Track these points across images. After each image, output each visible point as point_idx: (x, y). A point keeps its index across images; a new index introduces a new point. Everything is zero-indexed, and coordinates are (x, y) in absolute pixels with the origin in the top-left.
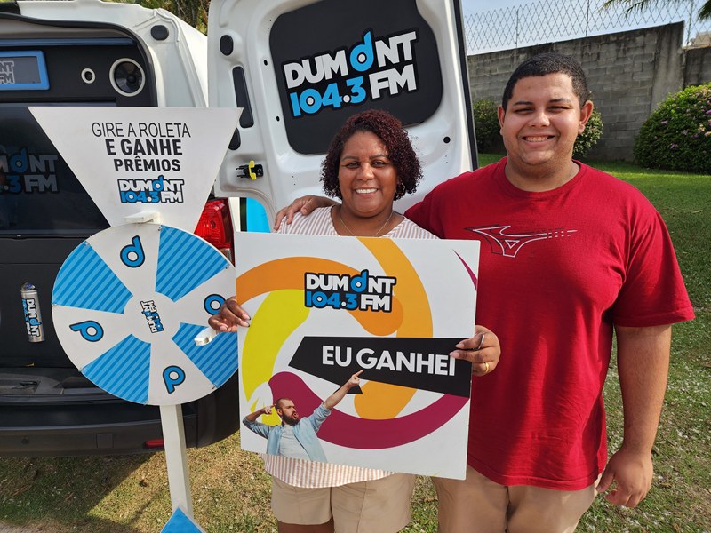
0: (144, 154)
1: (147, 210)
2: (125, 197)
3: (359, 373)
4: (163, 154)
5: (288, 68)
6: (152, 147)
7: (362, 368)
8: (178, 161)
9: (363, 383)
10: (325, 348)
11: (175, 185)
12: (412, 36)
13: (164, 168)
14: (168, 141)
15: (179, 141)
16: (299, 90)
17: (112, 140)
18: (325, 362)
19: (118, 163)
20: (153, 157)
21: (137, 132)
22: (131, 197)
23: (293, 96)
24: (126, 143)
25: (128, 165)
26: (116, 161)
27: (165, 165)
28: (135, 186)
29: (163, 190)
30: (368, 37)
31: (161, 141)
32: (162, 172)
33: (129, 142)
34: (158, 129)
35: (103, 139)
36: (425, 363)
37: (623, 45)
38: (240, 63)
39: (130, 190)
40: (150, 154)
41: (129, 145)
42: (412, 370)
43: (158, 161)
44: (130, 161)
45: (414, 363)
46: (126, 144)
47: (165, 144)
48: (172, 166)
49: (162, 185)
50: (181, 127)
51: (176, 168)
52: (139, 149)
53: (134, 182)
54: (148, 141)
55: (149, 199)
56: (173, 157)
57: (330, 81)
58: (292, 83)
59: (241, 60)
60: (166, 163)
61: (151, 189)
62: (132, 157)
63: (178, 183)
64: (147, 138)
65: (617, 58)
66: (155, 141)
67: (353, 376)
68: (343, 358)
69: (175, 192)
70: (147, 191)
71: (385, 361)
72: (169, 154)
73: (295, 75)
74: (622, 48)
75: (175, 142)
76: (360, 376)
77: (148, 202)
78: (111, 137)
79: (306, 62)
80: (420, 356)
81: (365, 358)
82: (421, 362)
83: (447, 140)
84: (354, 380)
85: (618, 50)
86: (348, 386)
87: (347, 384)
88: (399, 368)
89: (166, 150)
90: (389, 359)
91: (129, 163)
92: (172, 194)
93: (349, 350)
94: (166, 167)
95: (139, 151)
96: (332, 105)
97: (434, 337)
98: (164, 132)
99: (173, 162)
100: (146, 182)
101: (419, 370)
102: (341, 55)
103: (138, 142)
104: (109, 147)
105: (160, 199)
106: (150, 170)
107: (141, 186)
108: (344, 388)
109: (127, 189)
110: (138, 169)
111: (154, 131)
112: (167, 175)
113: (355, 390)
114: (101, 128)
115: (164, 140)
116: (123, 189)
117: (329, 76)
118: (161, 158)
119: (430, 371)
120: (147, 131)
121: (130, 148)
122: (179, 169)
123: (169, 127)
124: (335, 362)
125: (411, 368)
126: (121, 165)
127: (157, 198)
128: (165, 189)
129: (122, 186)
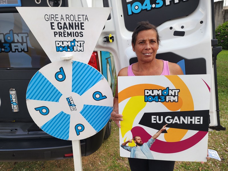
0: (67, 29)
1: (68, 55)
2: (58, 49)
3: (166, 125)
4: (76, 29)
6: (71, 26)
7: (167, 123)
8: (82, 33)
9: (167, 129)
10: (153, 117)
14: (78, 23)
15: (83, 23)
17: (53, 23)
18: (153, 122)
19: (56, 33)
20: (71, 30)
21: (65, 19)
22: (61, 49)
24: (59, 24)
25: (60, 35)
26: (55, 32)
27: (77, 34)
28: (63, 44)
29: (75, 46)
31: (75, 23)
32: (75, 38)
33: (61, 24)
34: (74, 17)
35: (49, 22)
36: (191, 120)
39: (61, 46)
40: (70, 29)
41: (61, 25)
42: (186, 123)
43: (73, 32)
45: (187, 120)
47: (77, 25)
48: (79, 35)
49: (75, 44)
50: (84, 17)
51: (81, 35)
52: (65, 27)
53: (63, 42)
54: (69, 23)
55: (69, 50)
56: (80, 31)
60: (77, 33)
61: (70, 46)
62: (62, 31)
63: (82, 43)
64: (69, 22)
66: (72, 23)
67: (164, 126)
68: (160, 120)
69: (80, 47)
70: (68, 46)
71: (176, 120)
72: (79, 29)
75: (81, 23)
76: (166, 126)
77: (68, 51)
78: (53, 21)
80: (189, 117)
81: (168, 120)
82: (190, 120)
83: (202, 22)
84: (164, 128)
86: (162, 130)
87: (161, 130)
88: (181, 123)
89: (77, 27)
90: (178, 120)
91: (60, 33)
92: (79, 47)
93: (162, 117)
94: (77, 35)
95: (65, 28)
97: (195, 110)
98: (77, 19)
99: (80, 33)
100: (68, 42)
101: (189, 123)
103: (65, 24)
104: (52, 26)
105: (74, 50)
106: (70, 37)
107: (65, 44)
108: (160, 131)
109: (59, 45)
110: (64, 36)
111: (72, 19)
112: (77, 39)
113: (165, 131)
114: (49, 17)
116: (57, 45)
118: (75, 31)
119: (193, 123)
120: (69, 18)
121: (61, 26)
122: (82, 36)
123: (79, 17)
124: (157, 122)
125: (186, 122)
126: (57, 34)
127: (72, 49)
128: (76, 45)
129: (57, 44)
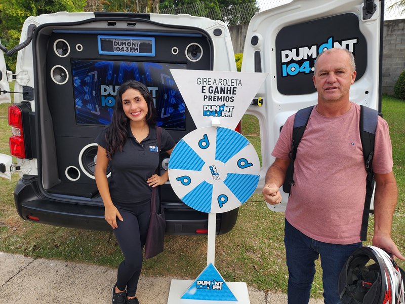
0: (218, 93)
1: (216, 121)
2: (205, 113)
4: (227, 93)
5: (284, 53)
6: (223, 90)
8: (233, 98)
11: (230, 109)
12: (355, 41)
13: (226, 101)
14: (231, 88)
15: (236, 88)
16: (288, 64)
17: (205, 87)
19: (206, 97)
20: (223, 95)
21: (217, 83)
22: (208, 113)
23: (284, 66)
25: (210, 98)
28: (211, 108)
30: (330, 40)
31: (227, 88)
34: (227, 82)
35: (201, 85)
37: (391, 27)
38: (259, 49)
39: (208, 110)
40: (221, 93)
43: (224, 97)
44: (212, 97)
46: (211, 88)
47: (229, 89)
48: (230, 100)
49: (223, 109)
50: (238, 81)
52: (216, 91)
53: (211, 106)
54: (221, 87)
55: (216, 115)
56: (232, 95)
57: (306, 60)
58: (284, 60)
59: (260, 48)
60: (227, 98)
61: (218, 110)
65: (387, 35)
66: (225, 87)
69: (229, 112)
70: (216, 111)
72: (230, 94)
73: (287, 56)
74: (390, 29)
75: (234, 88)
78: (205, 85)
79: (294, 51)
83: (367, 93)
85: (388, 30)
89: (229, 92)
92: (227, 113)
96: (305, 72)
98: (230, 84)
99: (231, 98)
100: (216, 107)
102: (314, 48)
103: (217, 88)
104: (203, 90)
105: (221, 115)
106: (220, 101)
107: (214, 109)
110: (214, 100)
111: (225, 83)
112: (227, 104)
114: (201, 81)
115: (229, 87)
116: (205, 110)
117: (306, 58)
118: (226, 95)
121: (212, 90)
122: (233, 101)
123: (233, 81)
128: (225, 110)
129: (205, 108)
